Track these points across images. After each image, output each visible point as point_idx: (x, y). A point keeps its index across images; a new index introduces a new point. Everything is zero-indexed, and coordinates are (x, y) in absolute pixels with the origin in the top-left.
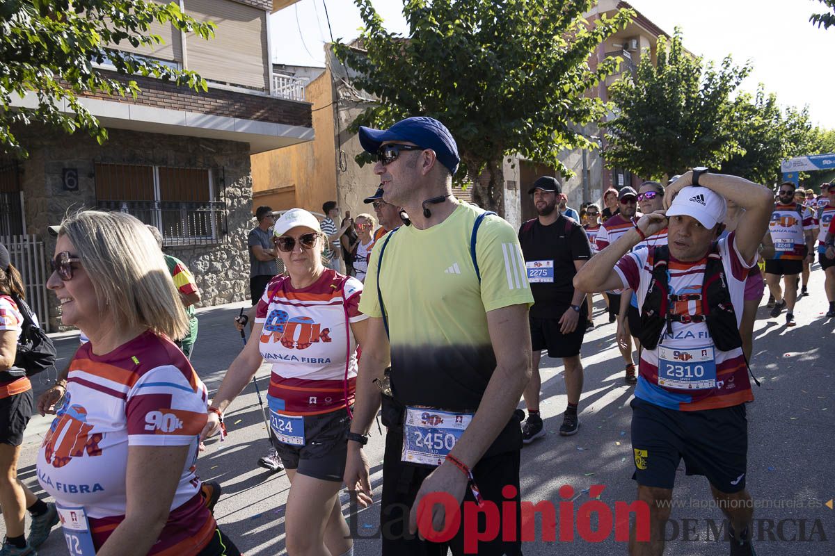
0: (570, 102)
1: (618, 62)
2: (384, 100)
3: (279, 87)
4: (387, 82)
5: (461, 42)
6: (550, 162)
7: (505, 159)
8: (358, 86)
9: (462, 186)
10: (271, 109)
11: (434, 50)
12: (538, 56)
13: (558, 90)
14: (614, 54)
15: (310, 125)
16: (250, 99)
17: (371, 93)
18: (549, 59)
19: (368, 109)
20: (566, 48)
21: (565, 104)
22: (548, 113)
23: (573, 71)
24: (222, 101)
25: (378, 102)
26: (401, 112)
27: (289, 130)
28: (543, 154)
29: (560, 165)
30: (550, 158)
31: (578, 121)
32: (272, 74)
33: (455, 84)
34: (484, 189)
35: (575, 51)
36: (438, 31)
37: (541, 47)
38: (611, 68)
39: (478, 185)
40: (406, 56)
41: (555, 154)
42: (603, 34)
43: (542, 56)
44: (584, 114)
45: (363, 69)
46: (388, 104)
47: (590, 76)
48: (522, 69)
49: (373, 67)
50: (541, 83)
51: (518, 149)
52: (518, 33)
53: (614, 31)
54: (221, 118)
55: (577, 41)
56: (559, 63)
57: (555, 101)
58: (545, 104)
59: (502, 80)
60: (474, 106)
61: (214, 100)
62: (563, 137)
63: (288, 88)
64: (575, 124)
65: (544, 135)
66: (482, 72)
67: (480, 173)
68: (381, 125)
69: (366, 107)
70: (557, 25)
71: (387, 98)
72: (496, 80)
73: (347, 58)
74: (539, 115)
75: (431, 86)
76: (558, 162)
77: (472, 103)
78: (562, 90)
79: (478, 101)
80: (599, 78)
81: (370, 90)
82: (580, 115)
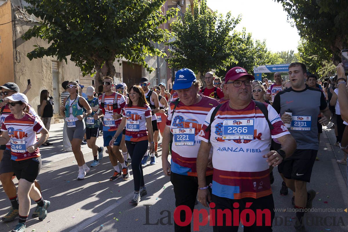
0: (152, 31)
1: (177, 11)
2: (45, 22)
4: (47, 11)
6: (141, 63)
7: (116, 59)
8: (30, 12)
9: (91, 74)
12: (135, 4)
13: (145, 23)
14: (176, 6)
17: (38, 17)
18: (142, 6)
19: (35, 26)
20: (151, 1)
21: (150, 32)
22: (141, 36)
23: (154, 13)
25: (41, 23)
28: (137, 58)
29: (146, 64)
30: (141, 60)
31: (156, 41)
33: (88, 15)
35: (155, 3)
38: (173, 14)
39: (101, 74)
41: (144, 59)
43: (137, 4)
44: (160, 37)
45: (32, 2)
46: (47, 24)
47: (162, 17)
48: (127, 10)
49: (39, 2)
50: (137, 19)
51: (123, 54)
56: (147, 8)
57: (145, 29)
58: (139, 30)
59: (116, 15)
60: (99, 29)
62: (148, 50)
64: (154, 42)
65: (138, 47)
66: (104, 9)
67: (102, 67)
68: (43, 36)
69: (34, 25)
71: (47, 21)
72: (112, 15)
74: (136, 37)
75: (74, 16)
76: (145, 63)
77: (98, 27)
78: (148, 23)
79: (101, 26)
80: (167, 18)
81: (37, 15)
82: (157, 38)
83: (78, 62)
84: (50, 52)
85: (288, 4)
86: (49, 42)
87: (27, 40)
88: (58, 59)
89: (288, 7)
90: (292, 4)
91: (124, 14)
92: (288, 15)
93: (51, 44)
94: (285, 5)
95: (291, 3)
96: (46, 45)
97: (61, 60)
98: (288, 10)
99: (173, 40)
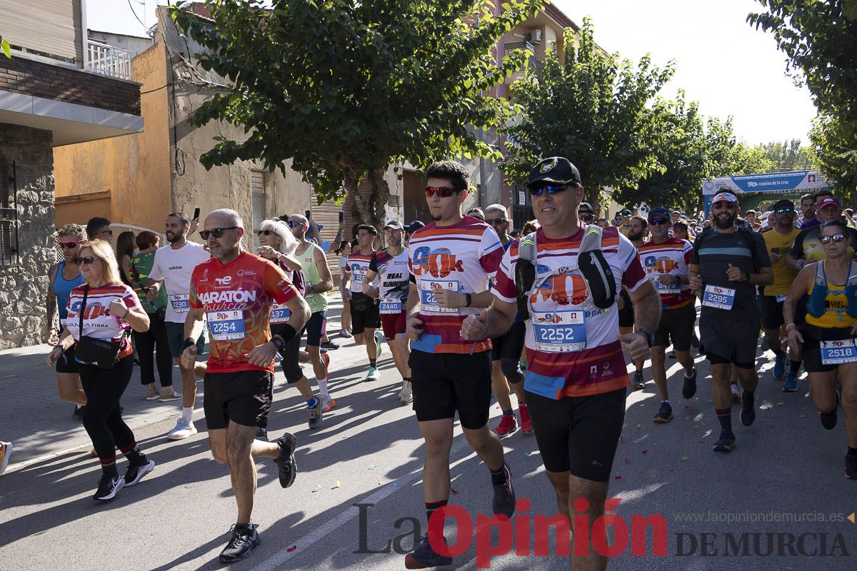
0: (472, 101)
1: (527, 56)
3: (96, 57)
4: (243, 62)
5: (342, 18)
7: (391, 167)
8: (206, 65)
9: (336, 200)
10: (85, 88)
11: (306, 25)
12: (434, 42)
13: (456, 84)
14: (523, 46)
15: (137, 112)
16: (55, 72)
17: (223, 75)
18: (450, 48)
19: (217, 96)
20: (468, 35)
21: (467, 104)
22: (446, 114)
23: (476, 63)
24: (15, 73)
25: (229, 88)
26: (263, 102)
27: (110, 117)
31: (479, 124)
32: (86, 41)
33: (331, 70)
34: (364, 204)
35: (479, 40)
36: (312, 2)
37: (437, 31)
38: (518, 63)
39: (357, 198)
40: (266, 30)
42: (512, 20)
43: (438, 43)
44: (488, 117)
45: (212, 43)
46: (244, 90)
47: (494, 71)
48: (416, 57)
49: (224, 42)
50: (438, 76)
51: (407, 156)
52: (410, 12)
53: (523, 18)
54: (15, 95)
55: (482, 28)
56: (460, 52)
57: (454, 99)
58: (441, 101)
59: (391, 70)
60: (353, 99)
61: (4, 70)
62: (462, 144)
63: (108, 61)
64: (476, 128)
65: (438, 140)
66: (366, 57)
67: (359, 184)
68: (232, 117)
69: (215, 92)
70: (457, 6)
71: (243, 83)
72: (383, 68)
73: (190, 28)
74: (435, 115)
75: (300, 71)
77: (352, 96)
78: (462, 85)
79: (359, 94)
80: (505, 74)
81: (221, 71)
82: (483, 118)
83: (306, 172)
84: (248, 151)
85: (788, 34)
86: (246, 131)
87: (199, 126)
88: (265, 166)
89: (789, 41)
90: (799, 34)
91: (408, 65)
92: (787, 60)
93: (250, 134)
94: (781, 37)
95: (796, 31)
96: (240, 137)
97: (272, 169)
98: (789, 49)
99: (517, 122)
